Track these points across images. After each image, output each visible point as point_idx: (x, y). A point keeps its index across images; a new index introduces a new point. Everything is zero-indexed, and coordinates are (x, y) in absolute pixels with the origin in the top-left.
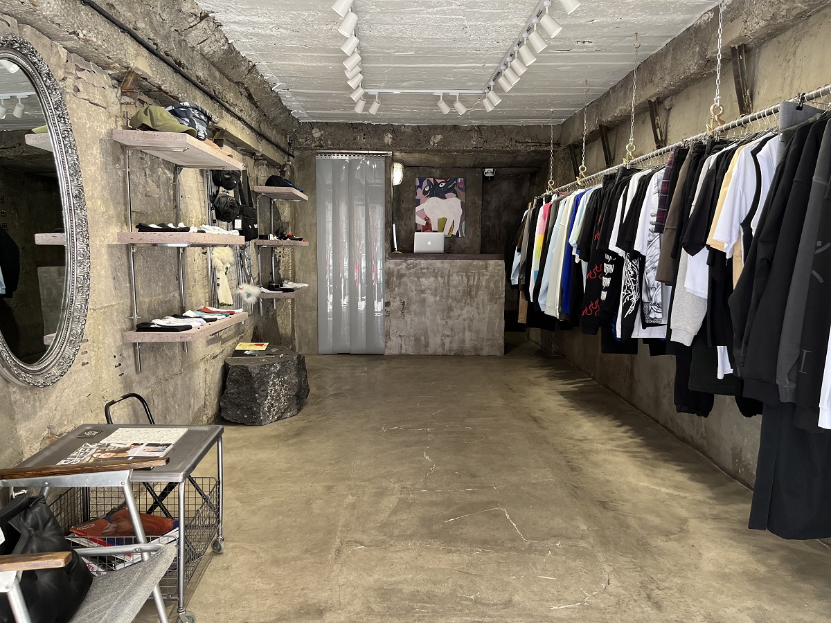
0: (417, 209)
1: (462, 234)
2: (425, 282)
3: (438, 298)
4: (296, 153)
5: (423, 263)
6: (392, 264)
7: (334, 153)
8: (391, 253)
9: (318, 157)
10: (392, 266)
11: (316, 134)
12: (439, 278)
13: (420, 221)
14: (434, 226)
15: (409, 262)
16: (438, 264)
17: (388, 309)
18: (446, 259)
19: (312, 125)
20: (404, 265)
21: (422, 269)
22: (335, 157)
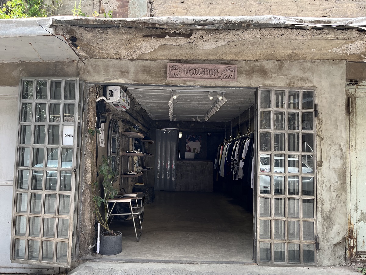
0: (186, 145)
1: (201, 153)
2: (188, 168)
3: (192, 173)
4: (150, 129)
5: (188, 162)
6: (178, 162)
7: (162, 129)
8: (178, 159)
9: (157, 130)
10: (178, 163)
11: (157, 123)
12: (193, 167)
13: (187, 149)
14: (192, 151)
15: (184, 161)
16: (193, 162)
17: (177, 176)
18: (195, 161)
19: (156, 121)
20: (182, 163)
21: (187, 164)
22: (162, 130)
